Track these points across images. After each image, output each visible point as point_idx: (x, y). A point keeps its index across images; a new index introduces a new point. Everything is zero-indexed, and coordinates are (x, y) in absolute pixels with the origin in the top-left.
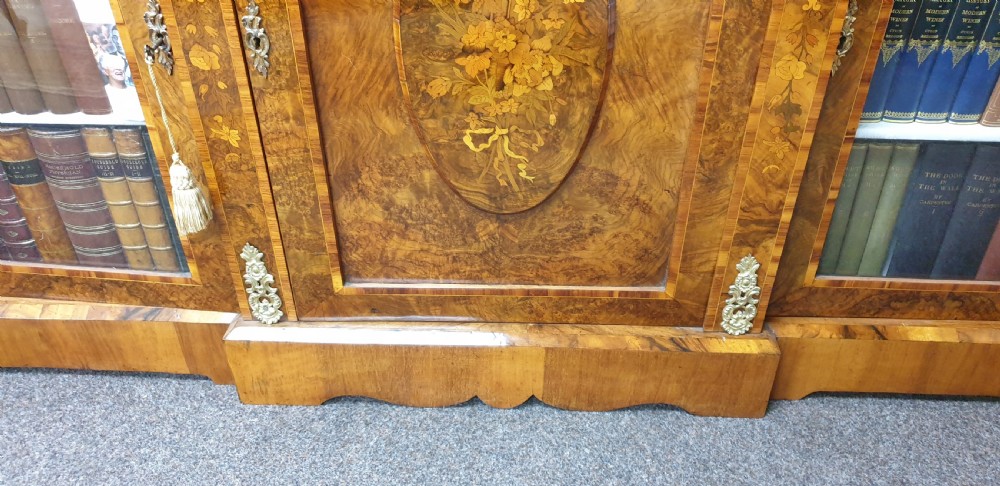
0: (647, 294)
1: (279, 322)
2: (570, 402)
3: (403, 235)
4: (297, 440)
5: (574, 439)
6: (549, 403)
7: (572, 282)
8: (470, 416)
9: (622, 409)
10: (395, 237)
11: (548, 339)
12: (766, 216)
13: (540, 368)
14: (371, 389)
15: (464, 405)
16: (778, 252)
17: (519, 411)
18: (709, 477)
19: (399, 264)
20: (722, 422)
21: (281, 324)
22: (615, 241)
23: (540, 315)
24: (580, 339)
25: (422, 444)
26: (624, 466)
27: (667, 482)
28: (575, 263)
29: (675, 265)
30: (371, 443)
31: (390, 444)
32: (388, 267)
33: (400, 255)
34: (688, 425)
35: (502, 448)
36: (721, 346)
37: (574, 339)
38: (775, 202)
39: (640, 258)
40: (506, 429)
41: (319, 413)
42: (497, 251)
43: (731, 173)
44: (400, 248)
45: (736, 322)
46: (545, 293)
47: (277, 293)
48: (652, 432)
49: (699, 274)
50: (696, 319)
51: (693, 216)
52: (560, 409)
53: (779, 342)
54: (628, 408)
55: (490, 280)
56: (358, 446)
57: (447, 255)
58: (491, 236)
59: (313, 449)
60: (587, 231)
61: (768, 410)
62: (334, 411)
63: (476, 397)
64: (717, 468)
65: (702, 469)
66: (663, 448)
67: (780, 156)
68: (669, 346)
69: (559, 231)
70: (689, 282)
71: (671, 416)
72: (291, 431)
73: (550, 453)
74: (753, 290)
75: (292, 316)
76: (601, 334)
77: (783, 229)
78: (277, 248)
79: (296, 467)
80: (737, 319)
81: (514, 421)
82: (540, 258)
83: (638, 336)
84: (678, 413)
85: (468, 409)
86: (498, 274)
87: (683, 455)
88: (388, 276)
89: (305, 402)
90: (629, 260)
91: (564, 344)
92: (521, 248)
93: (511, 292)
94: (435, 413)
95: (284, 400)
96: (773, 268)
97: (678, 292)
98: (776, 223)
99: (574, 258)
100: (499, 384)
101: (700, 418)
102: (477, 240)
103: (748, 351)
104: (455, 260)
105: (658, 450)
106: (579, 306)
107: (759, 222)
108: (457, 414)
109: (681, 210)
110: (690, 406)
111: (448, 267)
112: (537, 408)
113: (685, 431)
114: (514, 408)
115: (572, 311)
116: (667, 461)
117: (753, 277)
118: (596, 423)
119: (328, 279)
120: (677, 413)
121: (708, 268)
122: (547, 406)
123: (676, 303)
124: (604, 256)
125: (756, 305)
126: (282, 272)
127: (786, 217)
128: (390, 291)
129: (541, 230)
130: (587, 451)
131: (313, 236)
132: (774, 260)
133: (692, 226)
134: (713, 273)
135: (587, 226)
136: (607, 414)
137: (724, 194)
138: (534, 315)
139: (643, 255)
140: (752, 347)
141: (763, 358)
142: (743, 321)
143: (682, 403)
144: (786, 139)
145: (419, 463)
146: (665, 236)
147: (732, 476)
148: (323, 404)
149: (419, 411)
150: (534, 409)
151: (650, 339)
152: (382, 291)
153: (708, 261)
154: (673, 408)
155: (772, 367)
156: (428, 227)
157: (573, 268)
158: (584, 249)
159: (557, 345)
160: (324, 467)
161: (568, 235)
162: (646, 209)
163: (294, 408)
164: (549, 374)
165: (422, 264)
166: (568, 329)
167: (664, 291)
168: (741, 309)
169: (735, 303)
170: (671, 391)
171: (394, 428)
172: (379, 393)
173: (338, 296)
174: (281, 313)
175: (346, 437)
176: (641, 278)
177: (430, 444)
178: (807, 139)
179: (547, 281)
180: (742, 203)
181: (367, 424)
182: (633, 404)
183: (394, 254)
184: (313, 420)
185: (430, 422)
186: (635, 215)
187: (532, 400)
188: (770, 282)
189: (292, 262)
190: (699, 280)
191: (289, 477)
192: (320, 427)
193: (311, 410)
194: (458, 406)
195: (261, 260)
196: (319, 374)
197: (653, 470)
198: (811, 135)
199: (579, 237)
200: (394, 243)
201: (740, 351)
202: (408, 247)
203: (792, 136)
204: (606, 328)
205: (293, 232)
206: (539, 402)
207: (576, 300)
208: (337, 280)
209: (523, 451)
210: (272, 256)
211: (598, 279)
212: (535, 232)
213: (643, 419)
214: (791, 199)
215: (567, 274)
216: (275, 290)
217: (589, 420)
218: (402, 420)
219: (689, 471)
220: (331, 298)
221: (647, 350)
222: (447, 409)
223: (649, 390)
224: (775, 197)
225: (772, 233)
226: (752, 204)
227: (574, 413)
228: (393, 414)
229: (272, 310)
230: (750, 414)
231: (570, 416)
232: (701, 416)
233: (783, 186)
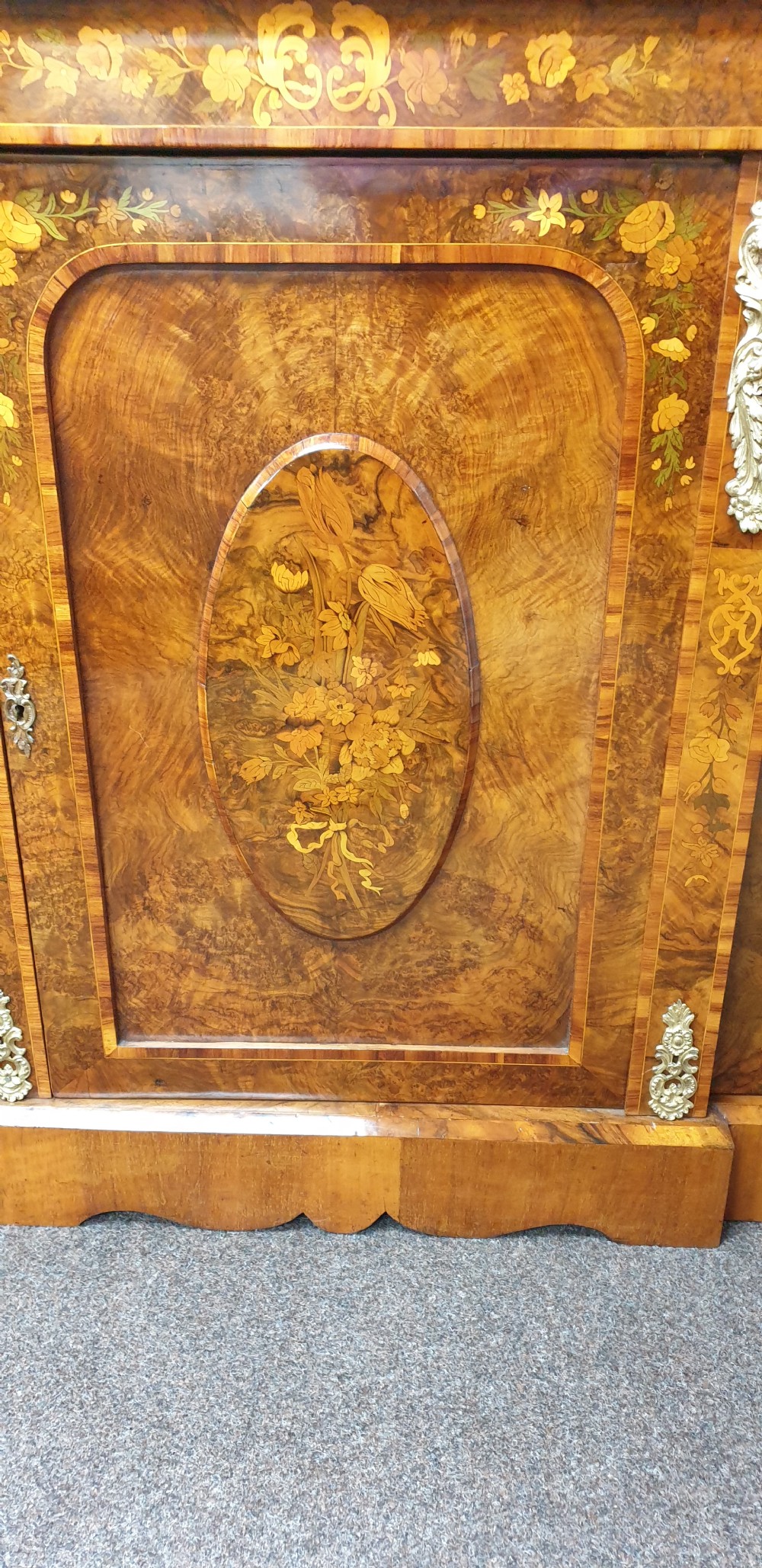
0: (544, 1057)
1: (25, 1098)
2: (439, 1223)
3: (203, 971)
4: (42, 1276)
5: (443, 1277)
6: (409, 1225)
7: (439, 1038)
8: (294, 1245)
9: (516, 1234)
10: (192, 973)
11: (405, 1126)
12: (695, 946)
13: (395, 1171)
14: (151, 1202)
15: (284, 1227)
16: (718, 997)
17: (364, 1238)
18: (636, 1333)
19: (196, 1013)
20: (659, 1252)
21: (28, 1101)
22: (495, 979)
23: (394, 1090)
24: (451, 1125)
25: (222, 1283)
26: (514, 1316)
27: (576, 1339)
28: (443, 1011)
29: (580, 1015)
30: (149, 1282)
31: (177, 1282)
32: (181, 1017)
33: (198, 999)
34: (609, 1258)
35: (338, 1290)
36: (649, 1135)
37: (443, 1125)
38: (708, 926)
39: (530, 1005)
40: (345, 1264)
41: (75, 1237)
42: (333, 992)
43: (643, 887)
44: (198, 988)
45: (671, 1100)
46: (399, 1055)
47: (25, 1055)
48: (557, 1267)
49: (613, 1028)
50: (614, 1097)
51: (598, 945)
52: (426, 1233)
53: (732, 1131)
54: (524, 1233)
55: (323, 1037)
56: (130, 1285)
57: (264, 999)
58: (325, 971)
59: (65, 1289)
60: (456, 965)
61: (724, 1235)
62: (97, 1234)
63: (303, 1215)
64: (648, 1319)
65: (626, 1321)
66: (571, 1290)
67: (706, 863)
68: (577, 1135)
69: (419, 964)
70: (600, 1041)
71: (585, 1244)
72: (33, 1263)
73: (407, 1297)
74: (689, 1052)
75: (44, 1090)
76: (483, 1117)
77: (721, 964)
78: (29, 989)
79: (39, 1314)
80: (672, 1096)
81: (357, 1252)
82: (393, 1003)
83: (533, 1122)
84: (597, 1241)
85: (292, 1234)
86: (335, 1028)
87: (600, 1300)
88: (180, 1031)
89: (56, 1220)
90: (515, 1008)
91: (428, 1134)
92: (367, 987)
93: (352, 1054)
94: (243, 1239)
95: (27, 1219)
96: (713, 1021)
97: (587, 1056)
98: (711, 955)
99: (441, 1004)
100: (336, 1196)
101: (626, 1248)
102: (305, 977)
103: (687, 1143)
104: (275, 1006)
105: (564, 1294)
106: (450, 1076)
107: (688, 954)
108: (275, 1241)
109: (580, 935)
110: (611, 1229)
111: (264, 1018)
112: (392, 1233)
113: (604, 1266)
114: (359, 1233)
115: (440, 1084)
116: (578, 1309)
117: (687, 1032)
118: (477, 1255)
119: (96, 1034)
120: (594, 1239)
121: (624, 1019)
122: (406, 1229)
123: (584, 1073)
124: (482, 1002)
125: (695, 1075)
126: (34, 1025)
127: (724, 947)
128: (183, 1052)
129: (393, 963)
130: (462, 1294)
131: (82, 972)
132: (714, 1009)
133: (598, 959)
134: (632, 1027)
135: (457, 956)
136: (492, 1241)
137: (637, 915)
138: (386, 1091)
139: (536, 1001)
140: (693, 1136)
141: (710, 1153)
142: (679, 1099)
143: (599, 1223)
144: (713, 841)
145: (217, 1311)
146: (563, 973)
147: (670, 1331)
148: (82, 1224)
149: (220, 1236)
150: (387, 1234)
151: (550, 1125)
152: (171, 1051)
153: (624, 1010)
154: (588, 1232)
155: (723, 1168)
156: (237, 958)
157: (440, 1018)
158: (453, 990)
159: (418, 1134)
160: (81, 1315)
161: (431, 970)
162: (535, 935)
163: (40, 1230)
164: (408, 1178)
165: (228, 1013)
166: (434, 1111)
167: (567, 1053)
168: (676, 1082)
169: (665, 1072)
170: (583, 1206)
171: (184, 1261)
172: (163, 1208)
173: (110, 1061)
174: (29, 1086)
175: (113, 1272)
176: (534, 1035)
177: (234, 1284)
178: (741, 841)
179: (404, 1037)
180: (662, 928)
181: (144, 1254)
182: (531, 1225)
183: (190, 998)
184: (67, 1247)
185: (235, 1252)
186: (521, 942)
187: (383, 1221)
188: (711, 1041)
189: (49, 1009)
190: (614, 1037)
191: (28, 1329)
192: (77, 1257)
193: (64, 1233)
194: (277, 1229)
195: (7, 1006)
196: (79, 1178)
197: (556, 1321)
198: (745, 836)
199: (446, 974)
200: (190, 981)
201: (677, 1143)
202: (209, 987)
203: (720, 836)
204: (489, 1110)
205: (53, 966)
206: (395, 1224)
207: (444, 1067)
208: (109, 1036)
209: (369, 1294)
210: (21, 1002)
211: (476, 1035)
212: (385, 966)
213: (545, 1249)
214: (728, 923)
215: (432, 1028)
216: (21, 1051)
217: (465, 1251)
218: (195, 1249)
219: (608, 1324)
220: (99, 1062)
221: (546, 1141)
222: (260, 1234)
223: (550, 1205)
224: (705, 919)
225: (707, 969)
226: (674, 928)
227: (446, 1240)
228: (182, 1239)
229: (16, 1081)
230: (698, 1241)
231: (440, 1244)
232: (629, 1244)
233: (715, 903)
